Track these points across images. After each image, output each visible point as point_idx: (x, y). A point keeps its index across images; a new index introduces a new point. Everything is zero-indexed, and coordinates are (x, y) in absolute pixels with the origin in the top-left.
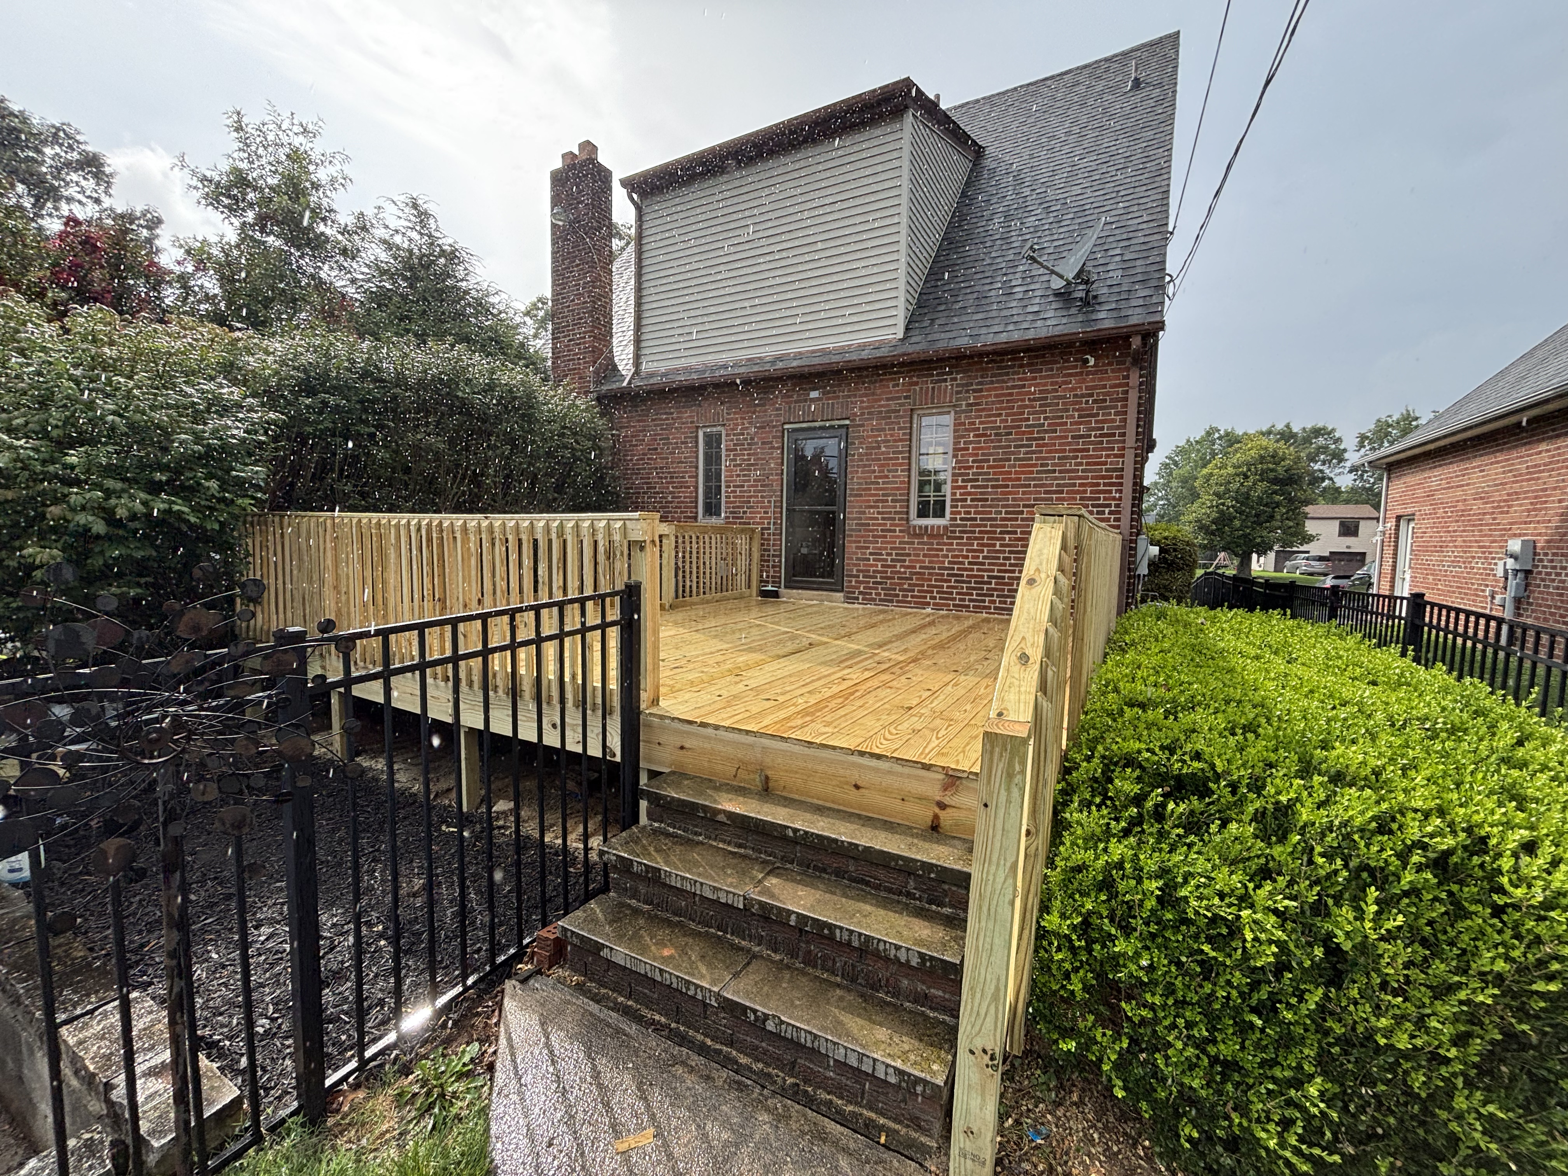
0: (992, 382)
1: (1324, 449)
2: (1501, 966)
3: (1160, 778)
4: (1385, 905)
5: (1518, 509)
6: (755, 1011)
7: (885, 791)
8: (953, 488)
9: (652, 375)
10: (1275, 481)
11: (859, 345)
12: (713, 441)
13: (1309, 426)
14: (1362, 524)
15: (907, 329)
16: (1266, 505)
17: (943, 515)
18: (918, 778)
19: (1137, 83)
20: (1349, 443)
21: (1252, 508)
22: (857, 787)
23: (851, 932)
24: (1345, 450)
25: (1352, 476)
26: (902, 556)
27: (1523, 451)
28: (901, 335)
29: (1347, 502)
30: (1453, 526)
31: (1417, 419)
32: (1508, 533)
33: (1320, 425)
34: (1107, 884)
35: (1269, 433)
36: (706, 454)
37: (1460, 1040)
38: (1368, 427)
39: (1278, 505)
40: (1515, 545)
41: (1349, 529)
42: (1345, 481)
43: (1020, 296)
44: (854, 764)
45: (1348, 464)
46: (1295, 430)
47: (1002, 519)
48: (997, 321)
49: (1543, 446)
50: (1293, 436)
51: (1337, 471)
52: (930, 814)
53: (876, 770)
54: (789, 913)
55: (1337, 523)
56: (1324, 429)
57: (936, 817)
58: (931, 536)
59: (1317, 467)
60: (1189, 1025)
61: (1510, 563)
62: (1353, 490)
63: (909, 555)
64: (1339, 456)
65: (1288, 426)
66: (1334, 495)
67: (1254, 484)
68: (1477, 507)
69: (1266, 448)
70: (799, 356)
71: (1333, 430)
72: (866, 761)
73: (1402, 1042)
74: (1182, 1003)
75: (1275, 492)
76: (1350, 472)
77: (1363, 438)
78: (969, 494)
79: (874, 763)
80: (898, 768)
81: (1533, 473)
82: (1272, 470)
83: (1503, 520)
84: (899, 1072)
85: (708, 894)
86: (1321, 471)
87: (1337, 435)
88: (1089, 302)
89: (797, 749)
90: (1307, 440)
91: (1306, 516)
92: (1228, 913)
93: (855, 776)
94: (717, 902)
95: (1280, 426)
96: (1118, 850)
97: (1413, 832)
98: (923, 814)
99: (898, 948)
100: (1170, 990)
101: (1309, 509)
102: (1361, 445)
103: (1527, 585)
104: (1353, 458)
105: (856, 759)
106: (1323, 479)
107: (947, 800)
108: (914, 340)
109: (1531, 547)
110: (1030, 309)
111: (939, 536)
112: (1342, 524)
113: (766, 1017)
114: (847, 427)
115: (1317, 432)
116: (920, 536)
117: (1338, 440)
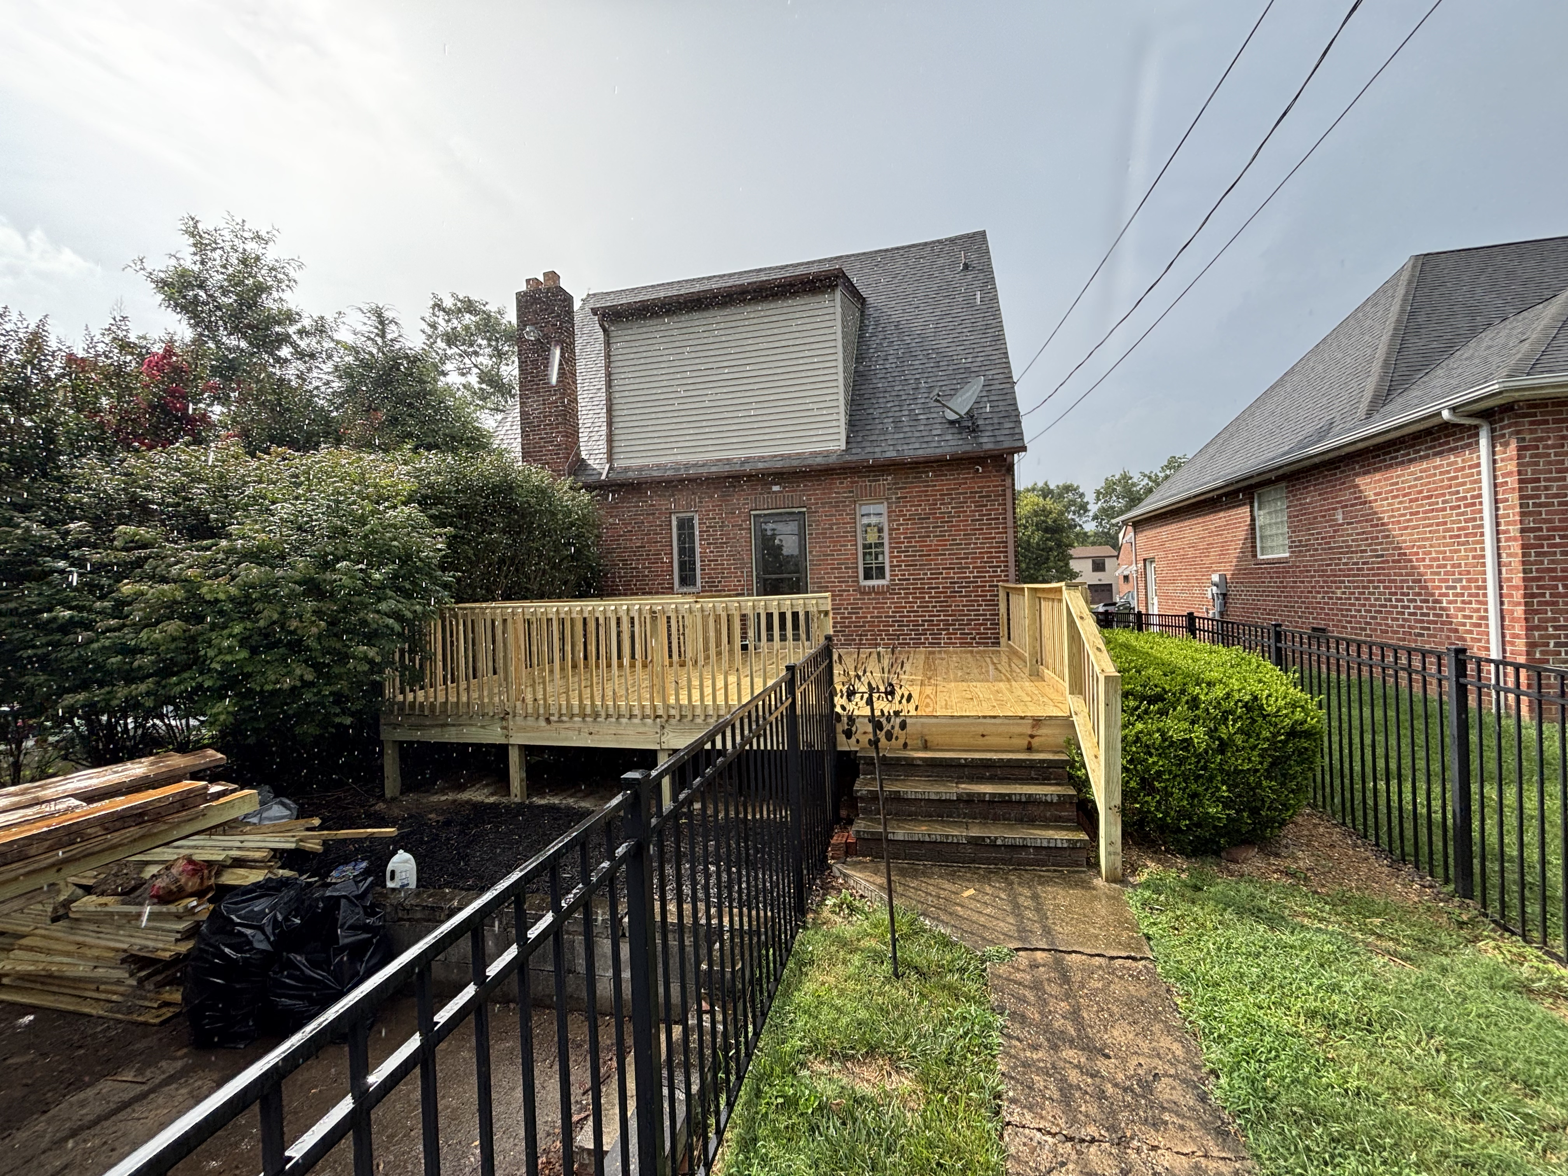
0: (912, 483)
1: (1072, 502)
2: (1268, 734)
3: (1143, 698)
4: (1235, 721)
5: (1214, 553)
6: (989, 838)
7: (1000, 735)
8: (891, 557)
9: (627, 469)
10: (1046, 530)
11: (811, 453)
12: (685, 526)
13: (1061, 484)
14: (1107, 560)
15: (847, 443)
16: (1043, 550)
17: (884, 578)
18: (1018, 724)
19: (966, 267)
20: (1090, 497)
21: (1033, 553)
22: (983, 736)
23: (1020, 794)
24: (1087, 503)
25: (1094, 523)
26: (855, 609)
27: (1211, 517)
28: (843, 447)
29: (1093, 544)
30: (1179, 566)
31: (1131, 478)
32: (1211, 570)
33: (1069, 483)
34: (1137, 740)
35: (1033, 490)
36: (679, 536)
37: (1261, 763)
38: (1100, 485)
39: (1051, 549)
40: (1215, 578)
41: (1099, 566)
42: (1090, 527)
43: (925, 422)
44: (981, 724)
45: (1091, 514)
46: (1052, 487)
47: (929, 579)
48: (913, 440)
49: (1222, 514)
50: (1051, 492)
51: (1084, 519)
52: (1026, 742)
53: (994, 724)
54: (985, 794)
55: (1090, 561)
56: (1071, 486)
57: (1030, 743)
58: (877, 593)
59: (1070, 516)
60: (1179, 783)
61: (1215, 588)
62: (1096, 534)
63: (861, 608)
64: (1084, 507)
65: (1046, 484)
66: (1083, 538)
67: (1033, 533)
68: (1191, 553)
69: (1038, 504)
70: (761, 459)
71: (1078, 487)
72: (988, 721)
73: (1246, 767)
74: (1176, 776)
75: (1047, 539)
76: (1093, 519)
77: (1098, 493)
78: (903, 561)
79: (993, 721)
80: (1007, 721)
81: (1219, 530)
82: (1044, 522)
83: (1207, 561)
84: (1068, 841)
85: (933, 797)
86: (1073, 520)
87: (1081, 491)
88: (974, 430)
89: (944, 721)
90: (1061, 496)
91: (1071, 558)
92: (1188, 736)
93: (981, 730)
94: (940, 800)
95: (1040, 484)
96: (1140, 726)
97: (1237, 697)
98: (1024, 743)
99: (1046, 795)
100: (1170, 772)
101: (1071, 552)
102: (1098, 499)
103: (1226, 603)
104: (1093, 508)
105: (981, 720)
106: (1075, 526)
107: (1035, 733)
108: (854, 451)
109: (1223, 577)
110: (935, 432)
111: (883, 593)
112: (1094, 562)
113: (996, 838)
114: (804, 513)
115: (1068, 488)
116: (869, 593)
117: (1082, 495)
